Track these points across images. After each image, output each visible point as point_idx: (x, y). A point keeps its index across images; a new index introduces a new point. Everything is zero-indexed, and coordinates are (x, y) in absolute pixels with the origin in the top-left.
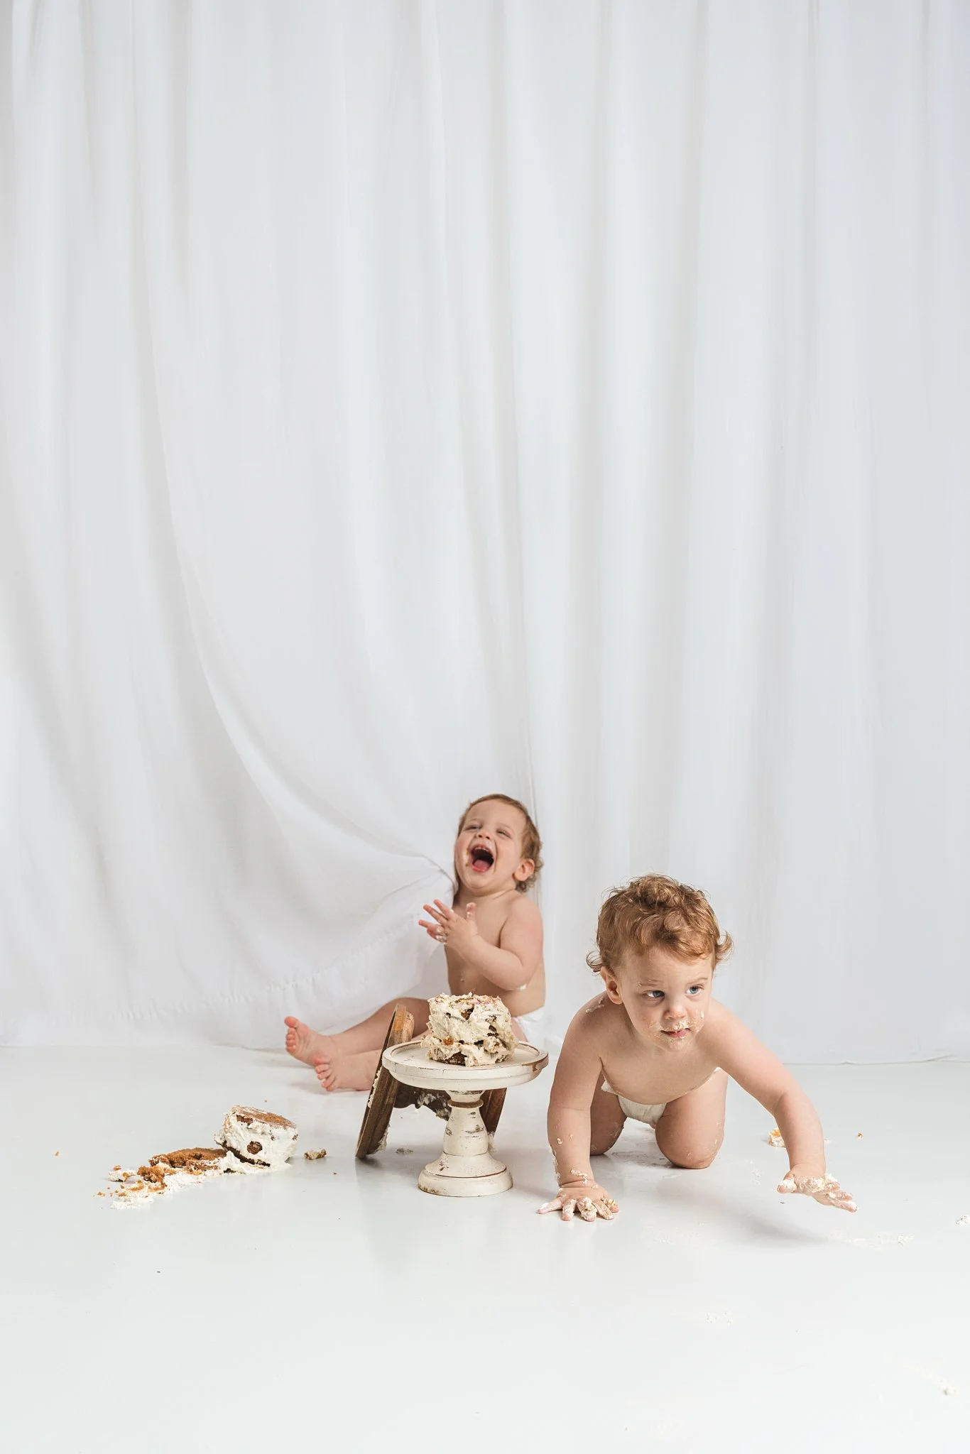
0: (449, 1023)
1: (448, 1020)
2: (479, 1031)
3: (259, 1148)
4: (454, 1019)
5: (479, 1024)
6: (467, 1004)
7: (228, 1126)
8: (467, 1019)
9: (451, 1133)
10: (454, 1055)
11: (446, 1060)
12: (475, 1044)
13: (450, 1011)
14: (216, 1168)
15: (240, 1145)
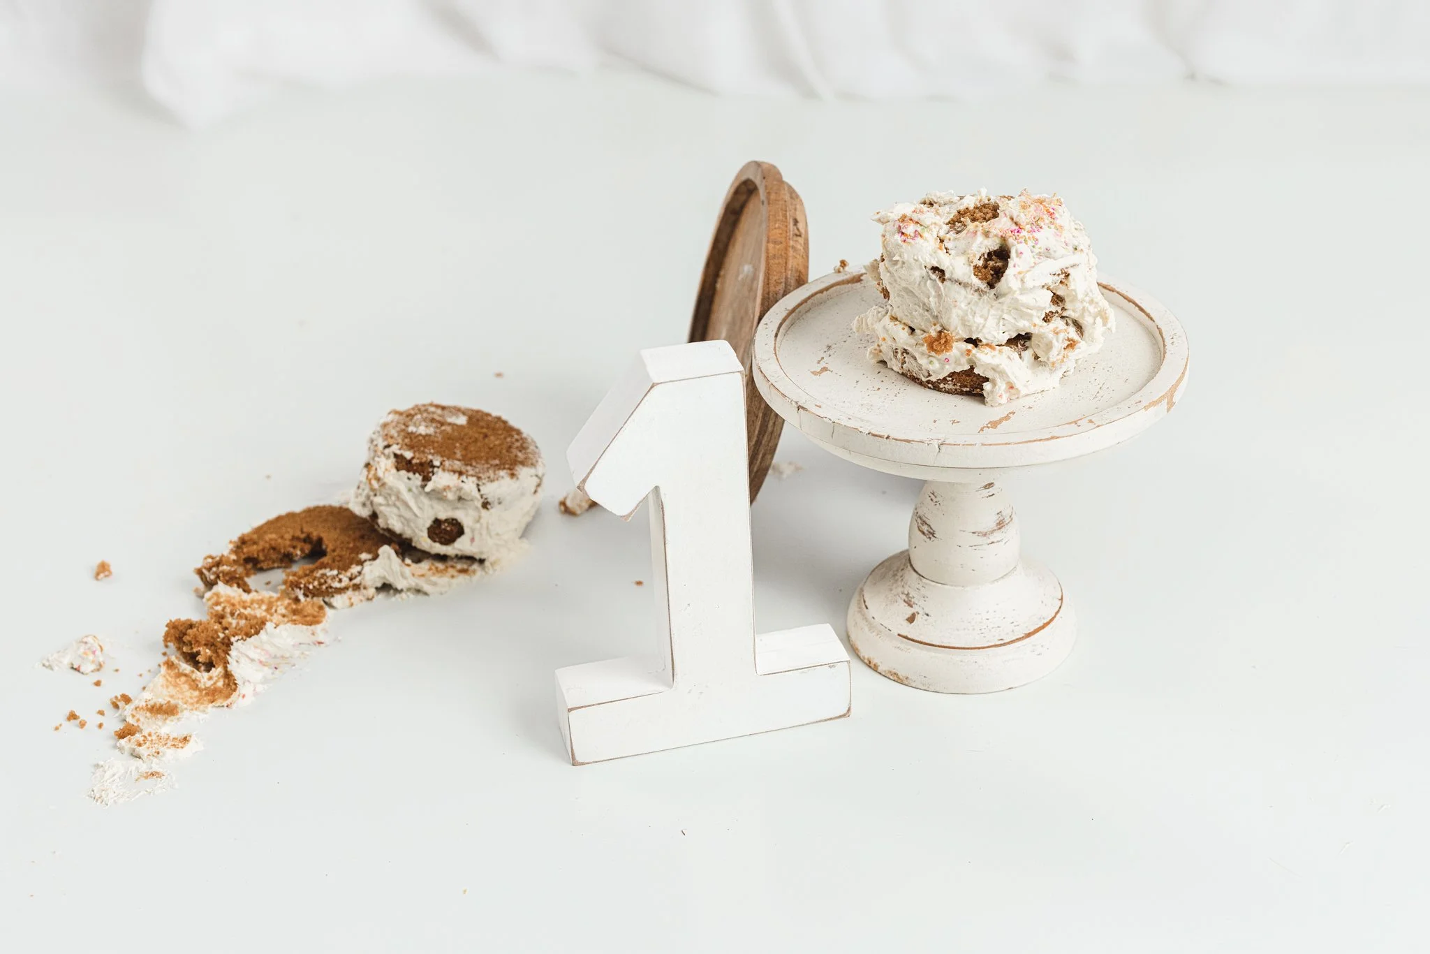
0: (939, 296)
1: (937, 289)
2: (1023, 315)
3: (455, 530)
4: (956, 286)
5: (1024, 299)
6: (987, 234)
7: (375, 484)
8: (991, 286)
9: (933, 534)
10: (952, 374)
11: (928, 382)
12: (1011, 342)
13: (945, 262)
14: (357, 587)
15: (409, 526)
